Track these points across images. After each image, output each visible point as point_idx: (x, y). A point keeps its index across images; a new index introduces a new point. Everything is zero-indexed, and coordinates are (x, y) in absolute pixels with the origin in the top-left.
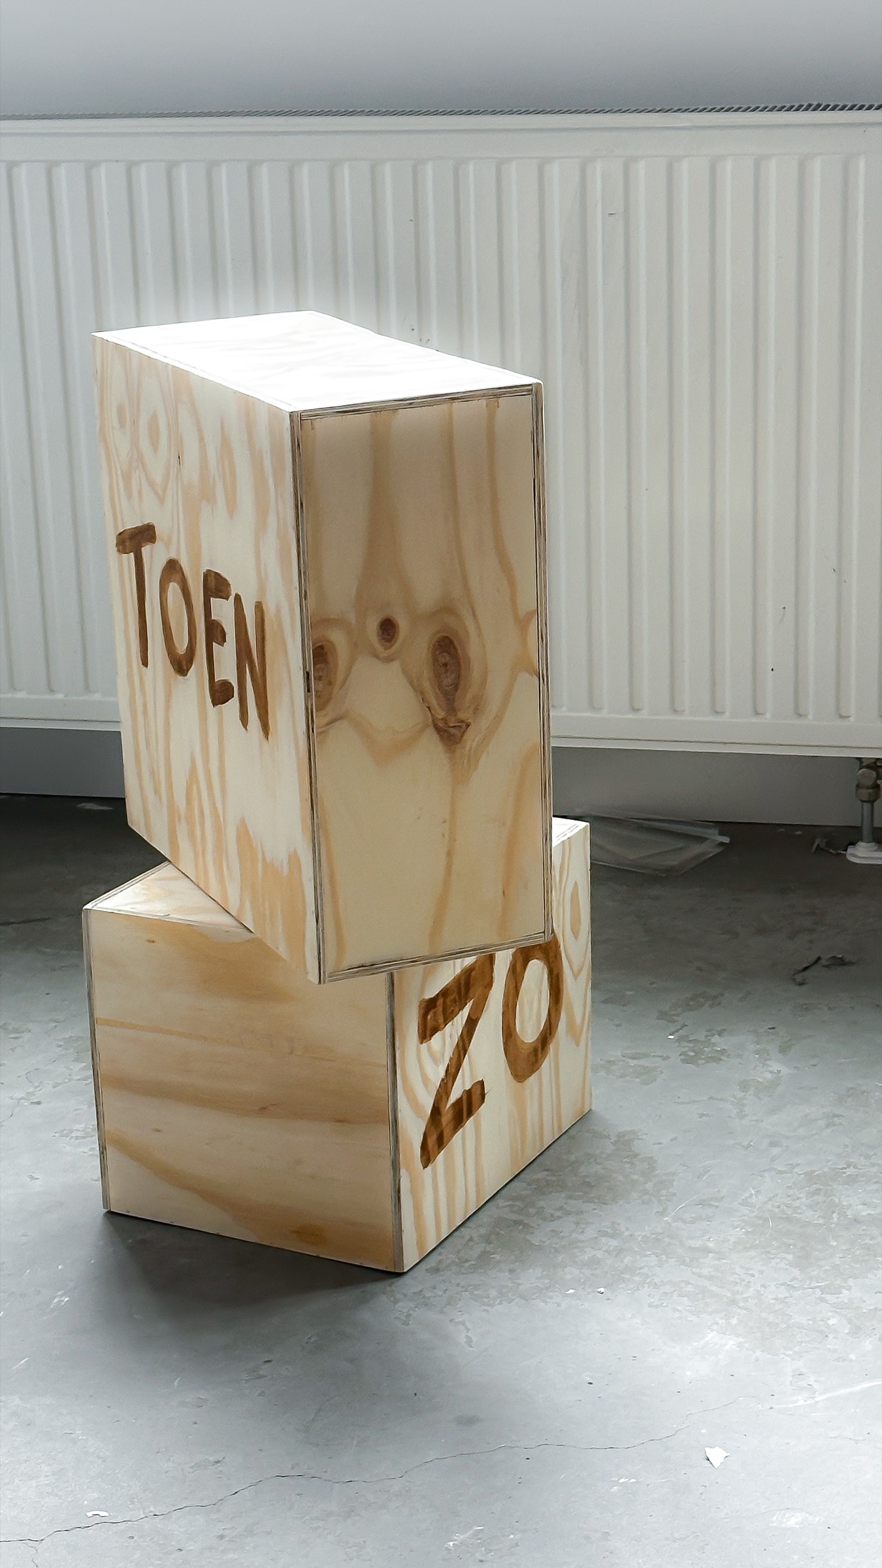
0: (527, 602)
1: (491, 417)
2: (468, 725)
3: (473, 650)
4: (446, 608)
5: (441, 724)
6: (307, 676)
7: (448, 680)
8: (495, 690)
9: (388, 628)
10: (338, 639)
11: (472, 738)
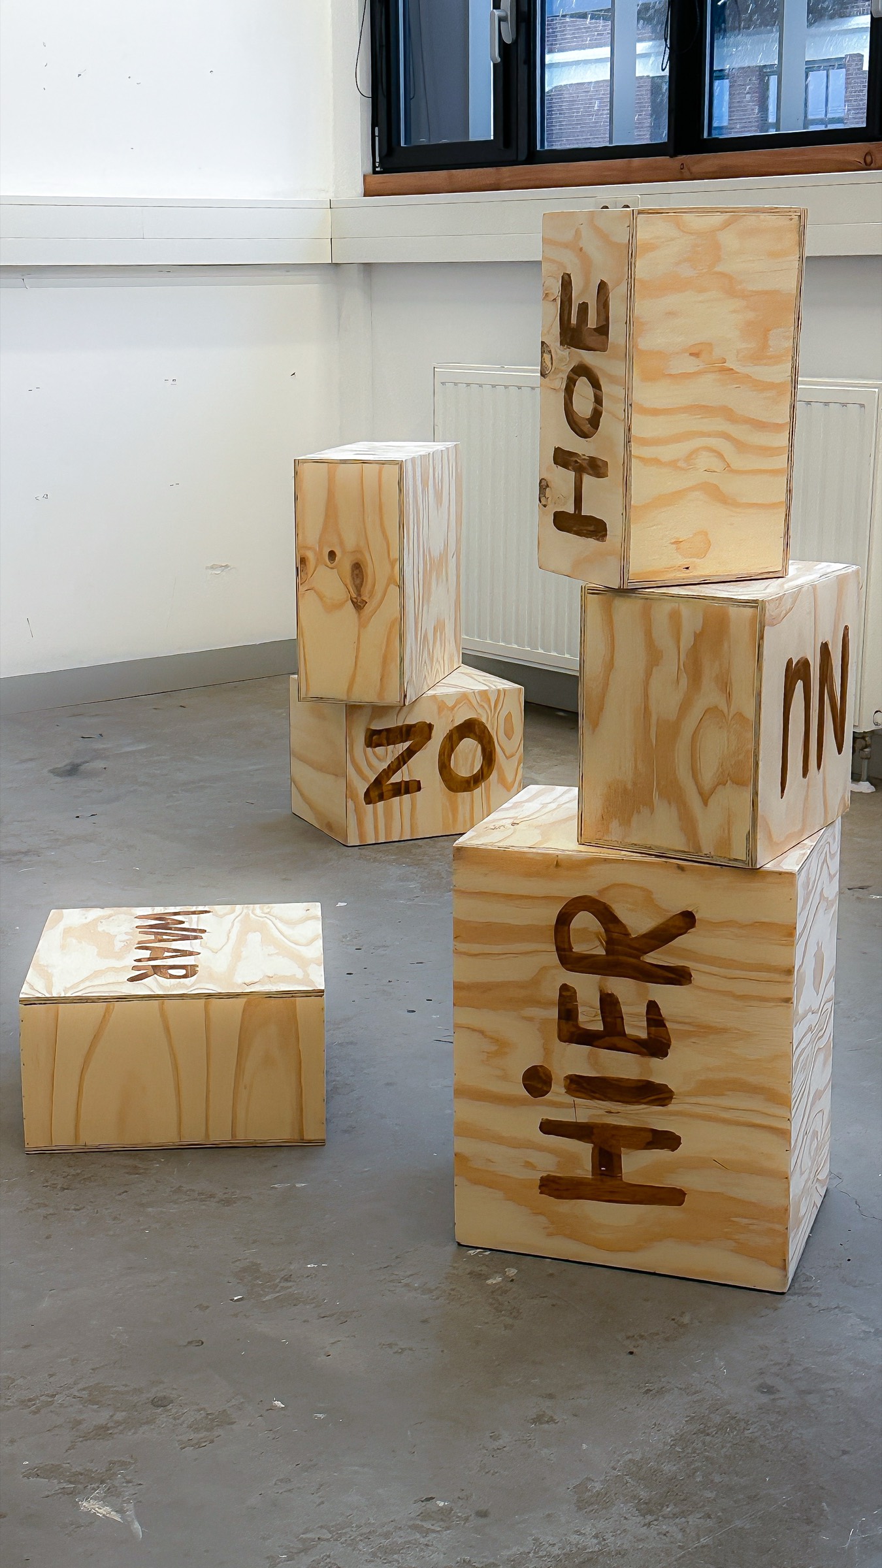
0: (395, 554)
1: (380, 472)
2: (366, 603)
3: (369, 571)
4: (358, 551)
5: (354, 600)
6: (297, 568)
7: (358, 582)
8: (379, 589)
9: (332, 555)
10: (310, 556)
11: (368, 609)
